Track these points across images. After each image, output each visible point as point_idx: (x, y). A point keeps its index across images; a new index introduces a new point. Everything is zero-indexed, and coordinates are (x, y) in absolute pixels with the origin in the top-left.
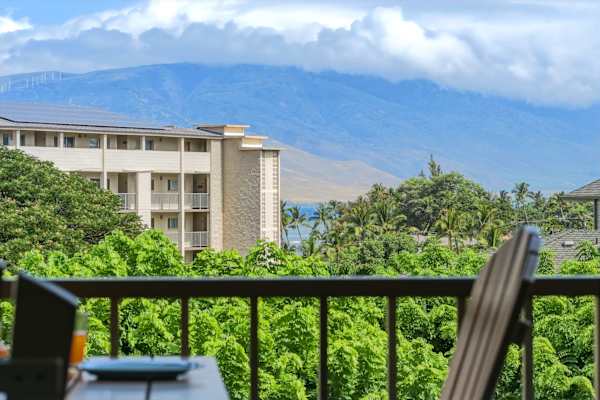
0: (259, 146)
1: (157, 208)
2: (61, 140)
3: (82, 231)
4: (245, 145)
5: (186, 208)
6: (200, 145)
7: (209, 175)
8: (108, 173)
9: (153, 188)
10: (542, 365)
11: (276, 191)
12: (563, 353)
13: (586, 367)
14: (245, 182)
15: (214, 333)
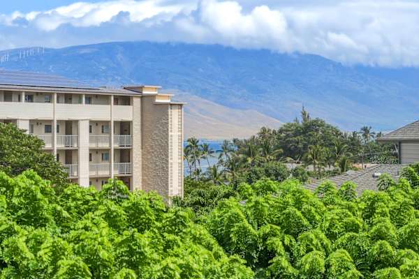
0: (168, 101)
1: (94, 146)
2: (23, 97)
3: (10, 167)
4: (158, 101)
5: (115, 145)
6: (126, 100)
7: (132, 122)
8: (58, 121)
9: (90, 132)
10: (342, 270)
11: (180, 134)
12: (359, 261)
13: (376, 272)
14: (157, 127)
15: (66, 253)
